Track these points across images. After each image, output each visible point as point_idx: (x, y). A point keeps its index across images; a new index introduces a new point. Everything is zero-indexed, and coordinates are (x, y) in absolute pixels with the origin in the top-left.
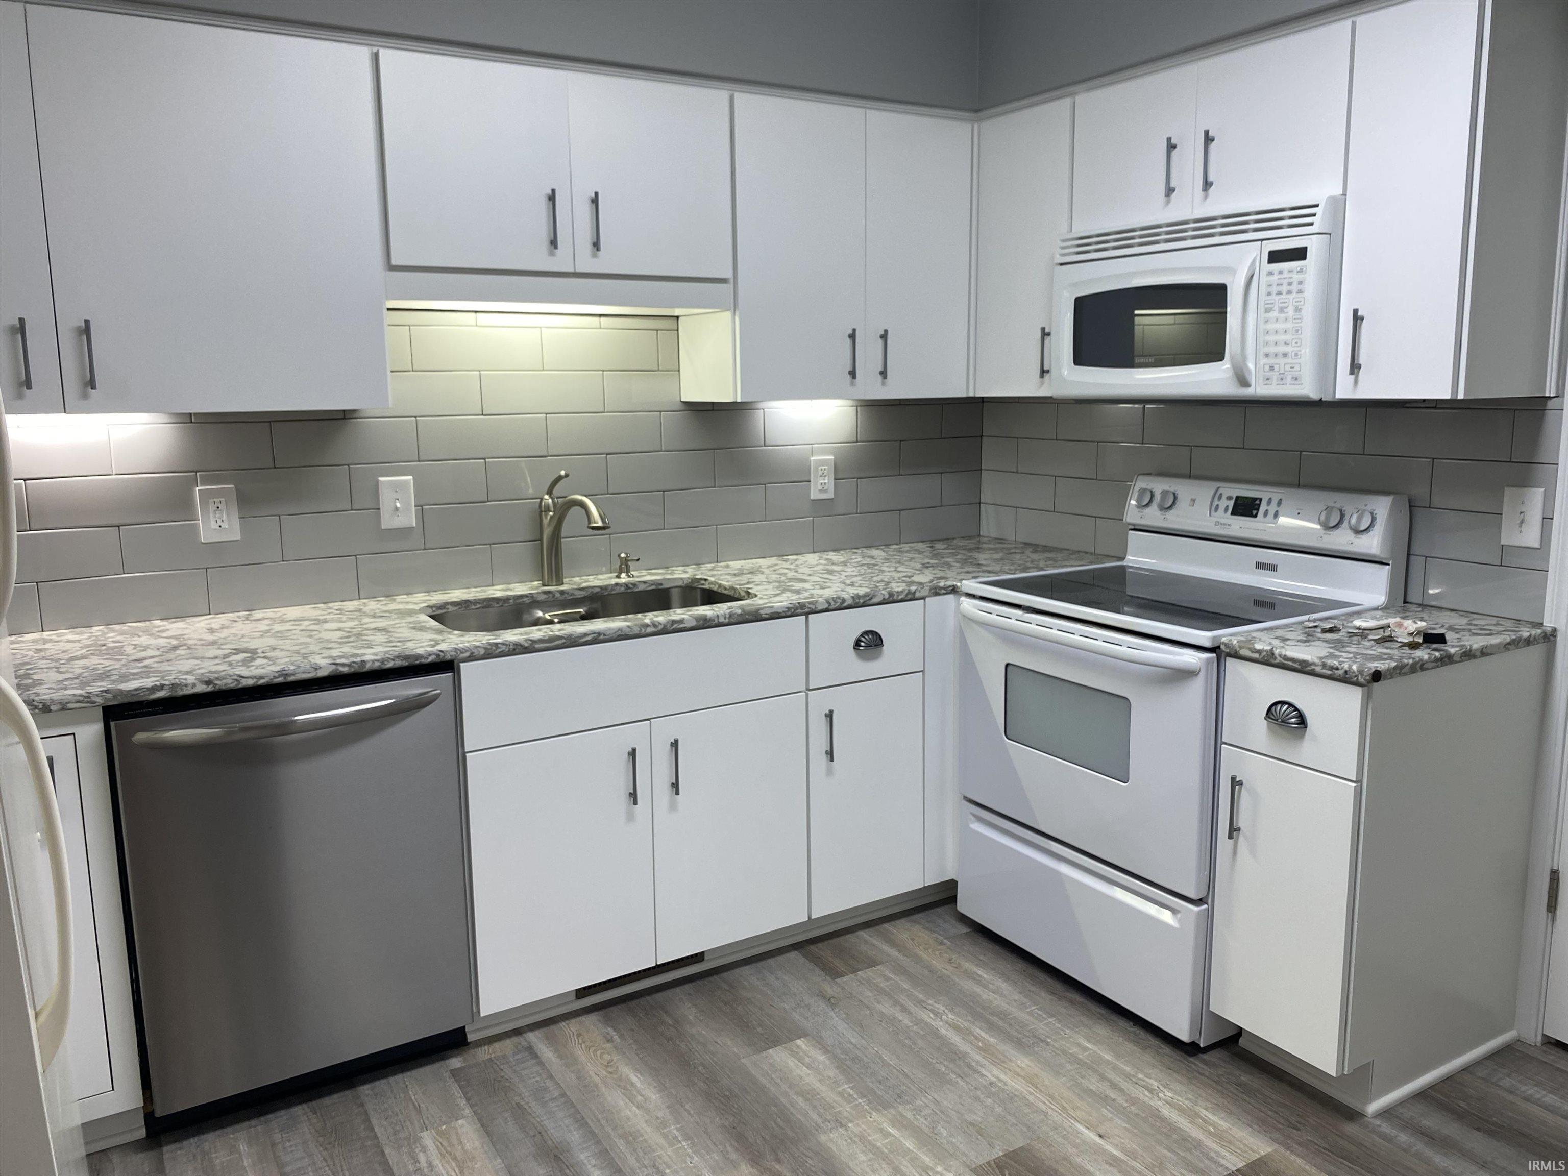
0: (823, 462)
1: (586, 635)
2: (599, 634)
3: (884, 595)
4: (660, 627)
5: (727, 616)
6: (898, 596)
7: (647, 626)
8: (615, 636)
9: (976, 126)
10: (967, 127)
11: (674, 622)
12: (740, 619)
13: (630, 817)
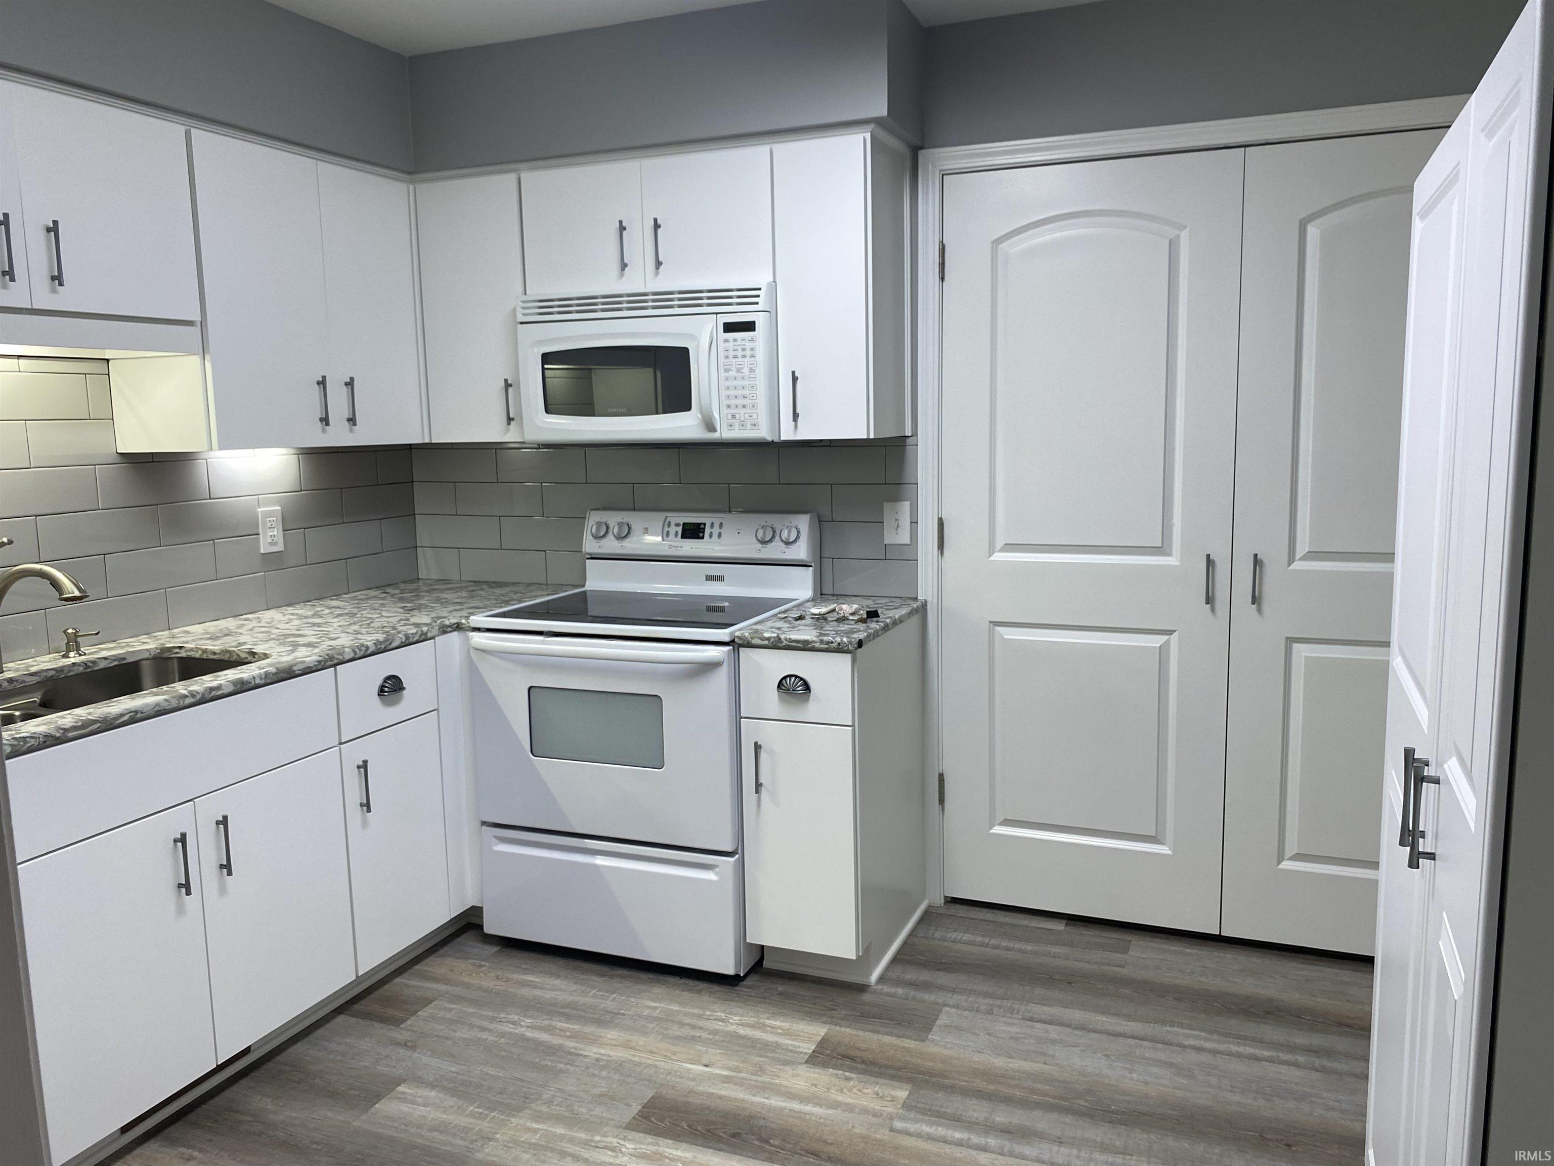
0: (270, 514)
1: (122, 715)
2: (136, 712)
3: (401, 638)
4: (199, 697)
5: (263, 676)
6: (413, 638)
7: (186, 696)
8: (153, 713)
9: (411, 187)
10: (402, 187)
11: (212, 689)
12: (275, 679)
13: (181, 910)
